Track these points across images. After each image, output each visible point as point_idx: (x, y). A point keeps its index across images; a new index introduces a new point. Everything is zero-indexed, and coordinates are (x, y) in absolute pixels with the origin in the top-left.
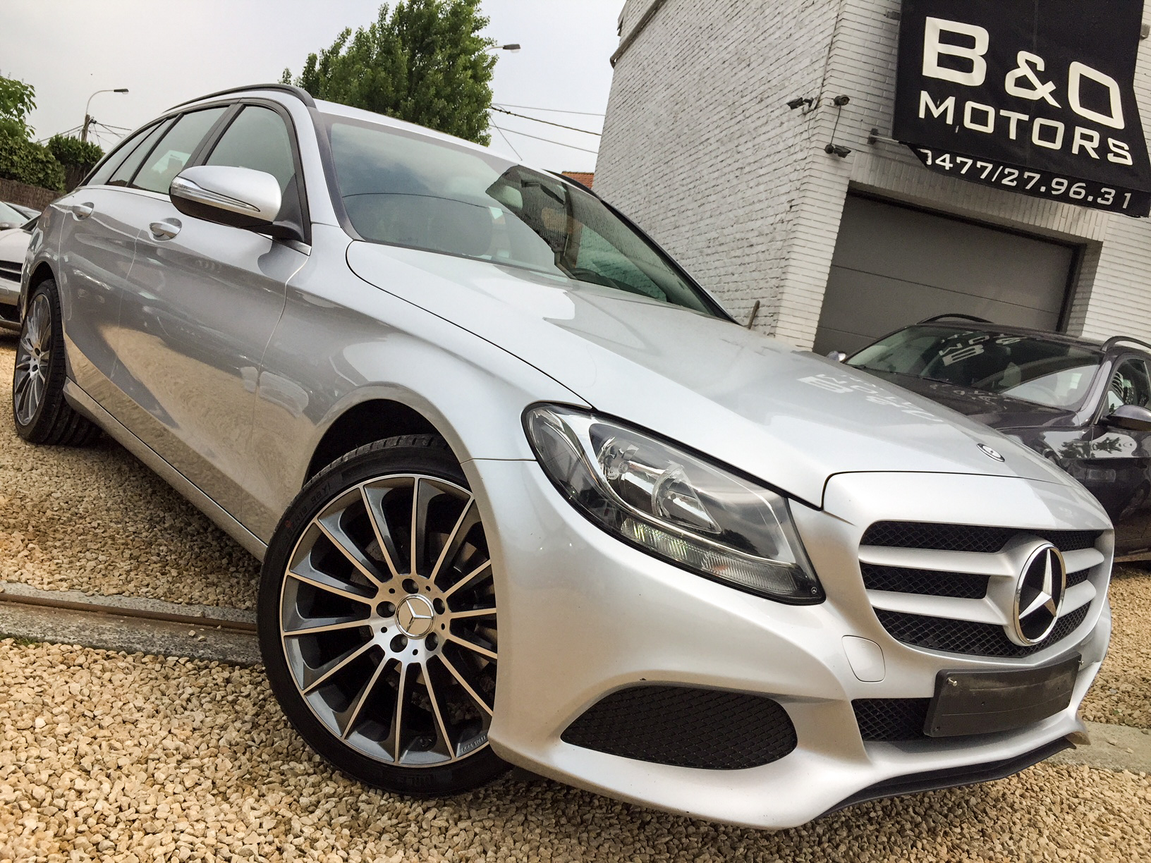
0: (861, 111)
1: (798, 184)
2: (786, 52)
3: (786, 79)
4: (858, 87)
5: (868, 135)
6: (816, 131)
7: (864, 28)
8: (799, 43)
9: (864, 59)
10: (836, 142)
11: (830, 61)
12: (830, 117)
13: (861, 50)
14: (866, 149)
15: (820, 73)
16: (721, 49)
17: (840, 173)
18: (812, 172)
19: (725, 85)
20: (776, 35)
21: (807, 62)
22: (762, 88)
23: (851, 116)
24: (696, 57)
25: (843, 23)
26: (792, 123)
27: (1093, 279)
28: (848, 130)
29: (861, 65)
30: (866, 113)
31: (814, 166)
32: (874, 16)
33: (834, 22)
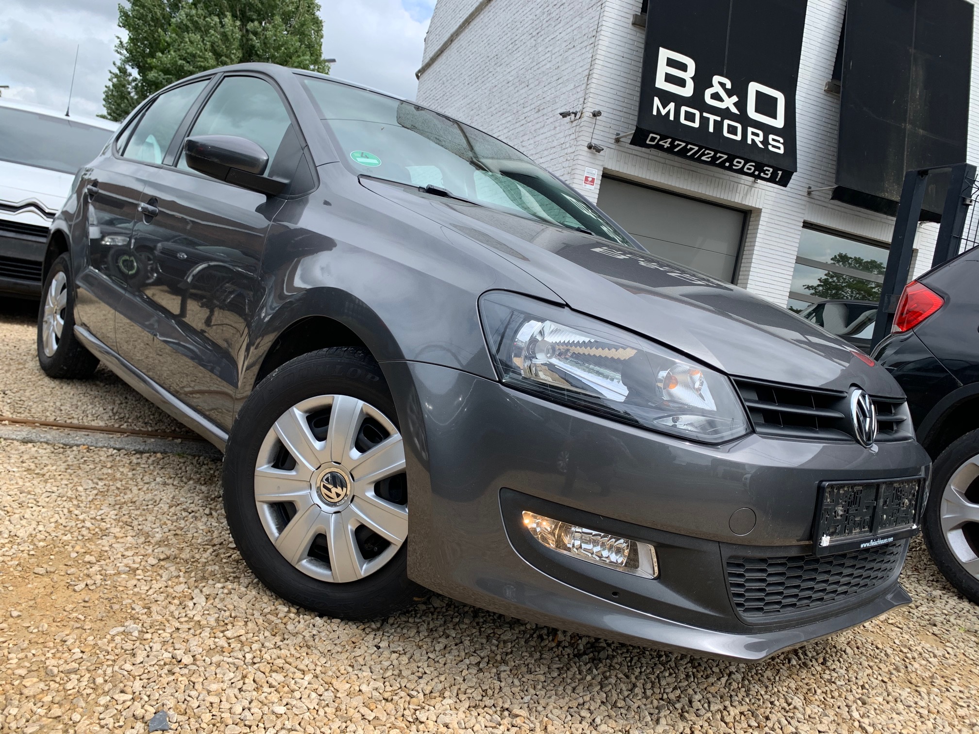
0: (609, 120)
1: (569, 170)
2: (555, 78)
3: (557, 97)
4: (607, 105)
5: (614, 137)
6: (580, 134)
7: (610, 65)
8: (565, 73)
9: (611, 86)
10: (594, 142)
11: (588, 87)
12: (590, 125)
13: (609, 80)
14: (613, 146)
15: (581, 94)
16: (505, 73)
17: (597, 162)
18: (579, 162)
19: (509, 99)
20: (548, 66)
21: (572, 86)
22: (539, 102)
23: (603, 124)
24: (486, 78)
25: (597, 61)
26: (563, 127)
27: (756, 233)
28: (602, 133)
29: (608, 90)
30: (613, 122)
31: (580, 157)
32: (616, 57)
33: (590, 60)
